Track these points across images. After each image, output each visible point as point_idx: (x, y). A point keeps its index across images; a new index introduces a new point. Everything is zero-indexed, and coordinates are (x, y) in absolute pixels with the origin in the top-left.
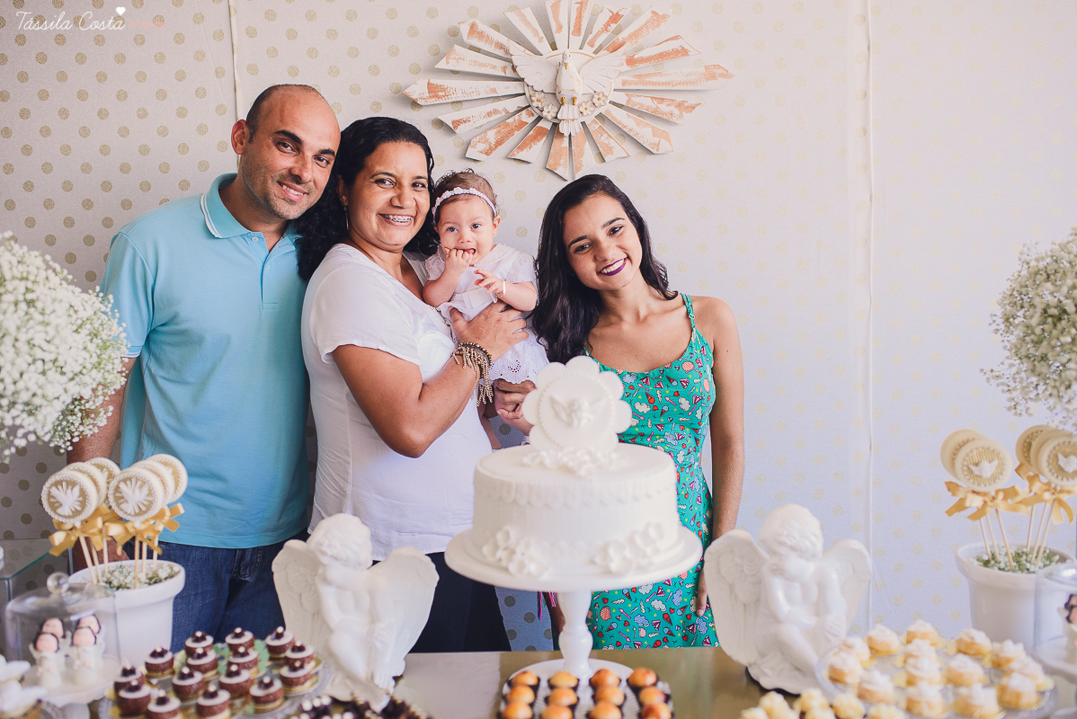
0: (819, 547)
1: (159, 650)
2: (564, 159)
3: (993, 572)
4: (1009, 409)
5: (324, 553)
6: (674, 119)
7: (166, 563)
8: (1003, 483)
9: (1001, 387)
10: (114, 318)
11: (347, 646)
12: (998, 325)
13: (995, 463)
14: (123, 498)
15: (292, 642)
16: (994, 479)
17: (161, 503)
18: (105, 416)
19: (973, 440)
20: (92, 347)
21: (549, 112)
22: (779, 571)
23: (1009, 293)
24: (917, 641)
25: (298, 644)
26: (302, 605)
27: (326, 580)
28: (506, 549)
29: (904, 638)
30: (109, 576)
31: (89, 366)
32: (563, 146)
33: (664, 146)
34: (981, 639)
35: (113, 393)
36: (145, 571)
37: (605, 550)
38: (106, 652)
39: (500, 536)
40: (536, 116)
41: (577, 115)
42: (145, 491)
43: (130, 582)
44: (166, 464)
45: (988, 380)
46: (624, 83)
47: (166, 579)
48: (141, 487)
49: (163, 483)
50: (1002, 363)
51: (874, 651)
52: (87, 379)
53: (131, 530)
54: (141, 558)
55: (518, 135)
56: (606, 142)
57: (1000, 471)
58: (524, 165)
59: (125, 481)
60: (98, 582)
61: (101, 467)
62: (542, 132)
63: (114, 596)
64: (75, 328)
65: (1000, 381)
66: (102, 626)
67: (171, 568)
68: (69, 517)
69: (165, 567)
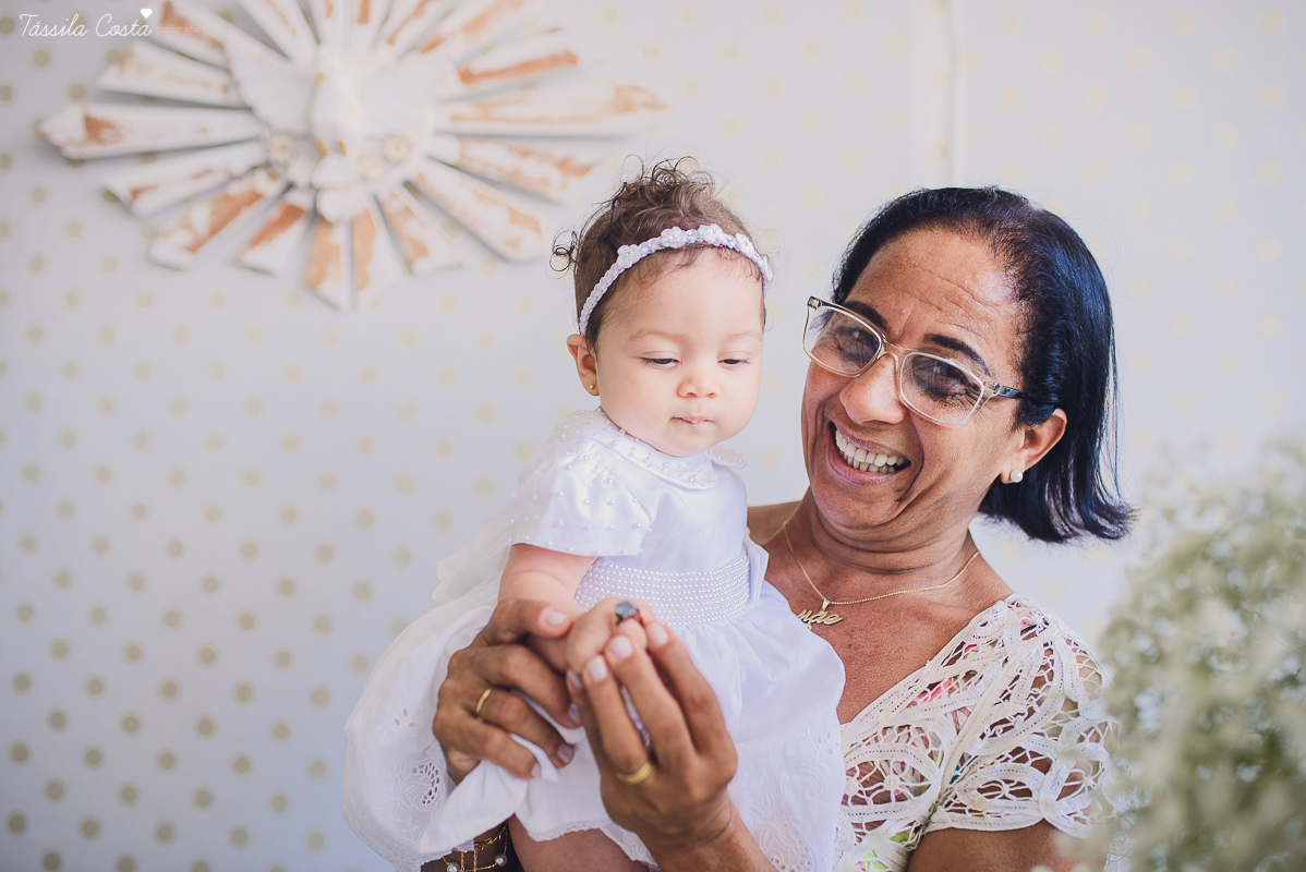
2: (335, 267)
6: (549, 192)
32: (332, 239)
33: (531, 245)
40: (282, 182)
46: (454, 118)
56: (417, 234)
62: (292, 213)
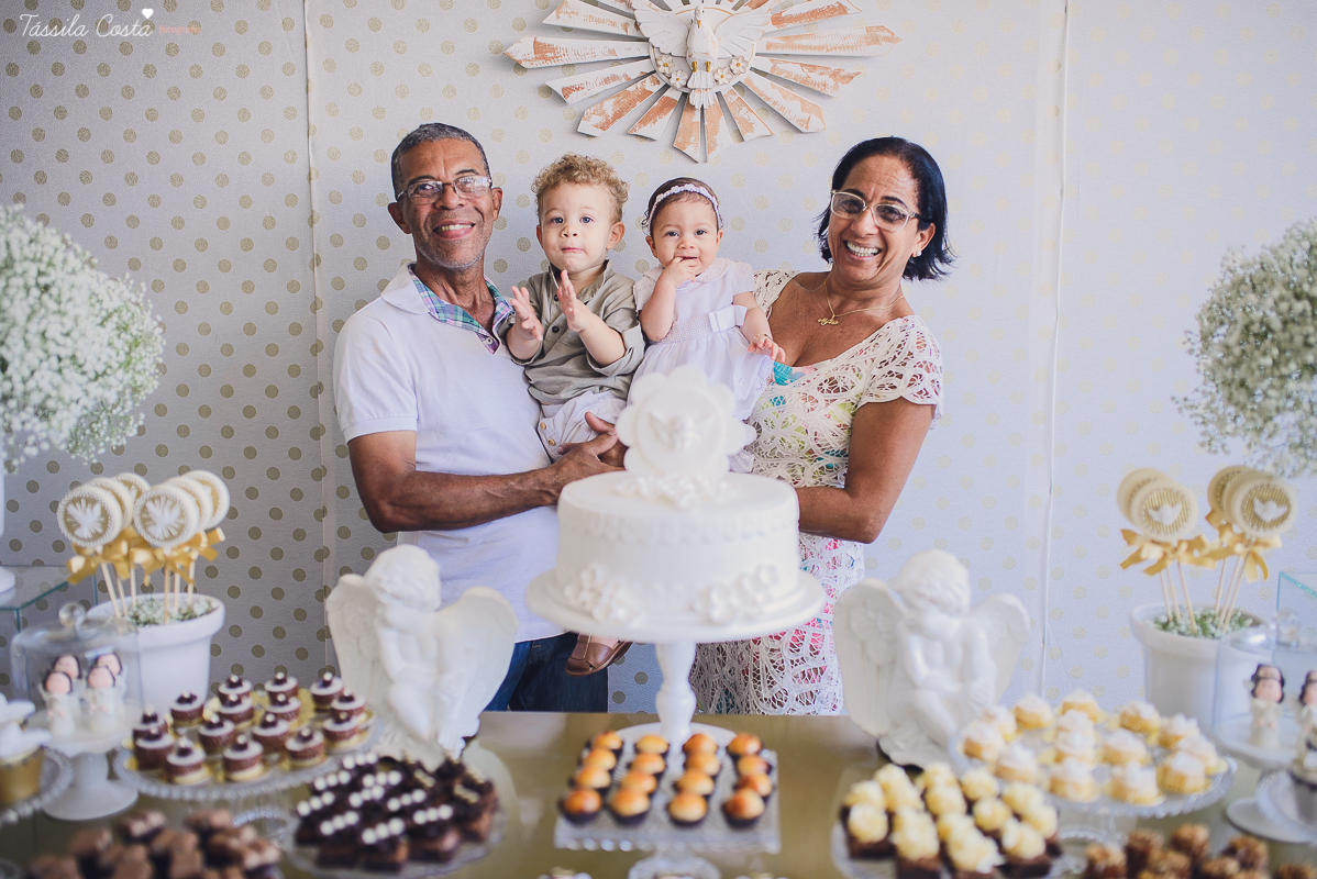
0: (966, 599)
1: (187, 695)
2: (695, 137)
3: (1173, 636)
4: (1202, 445)
5: (383, 591)
6: (827, 91)
7: (202, 598)
8: (1188, 532)
9: (1195, 419)
10: (147, 309)
11: (410, 700)
12: (1193, 344)
13: (1179, 507)
14: (150, 519)
15: (341, 692)
16: (1176, 526)
17: (195, 526)
18: (136, 426)
19: (1155, 479)
20: (118, 344)
21: (678, 80)
22: (916, 628)
23: (1208, 306)
24: (1071, 713)
25: (347, 694)
26: (360, 652)
27: (386, 624)
28: (592, 590)
29: (1058, 709)
30: (135, 609)
31: (115, 365)
32: (694, 120)
33: (815, 123)
34: (1149, 714)
35: (144, 398)
36: (177, 605)
37: (706, 595)
38: (126, 696)
39: (585, 576)
40: (662, 84)
41: (711, 83)
42: (176, 511)
43: (160, 617)
44: (203, 482)
45: (1180, 410)
46: (769, 46)
47: (202, 615)
48: (171, 508)
49: (198, 504)
50: (1196, 390)
51: (1023, 723)
52: (111, 380)
53: (160, 557)
54: (172, 590)
55: (640, 106)
56: (746, 117)
57: (1184, 516)
58: (647, 142)
59: (153, 499)
60: (123, 616)
61: (128, 484)
62: (669, 103)
63: (137, 632)
64: (99, 320)
65: (1194, 411)
66: (125, 667)
67: (209, 603)
68: (89, 540)
69: (200, 602)
